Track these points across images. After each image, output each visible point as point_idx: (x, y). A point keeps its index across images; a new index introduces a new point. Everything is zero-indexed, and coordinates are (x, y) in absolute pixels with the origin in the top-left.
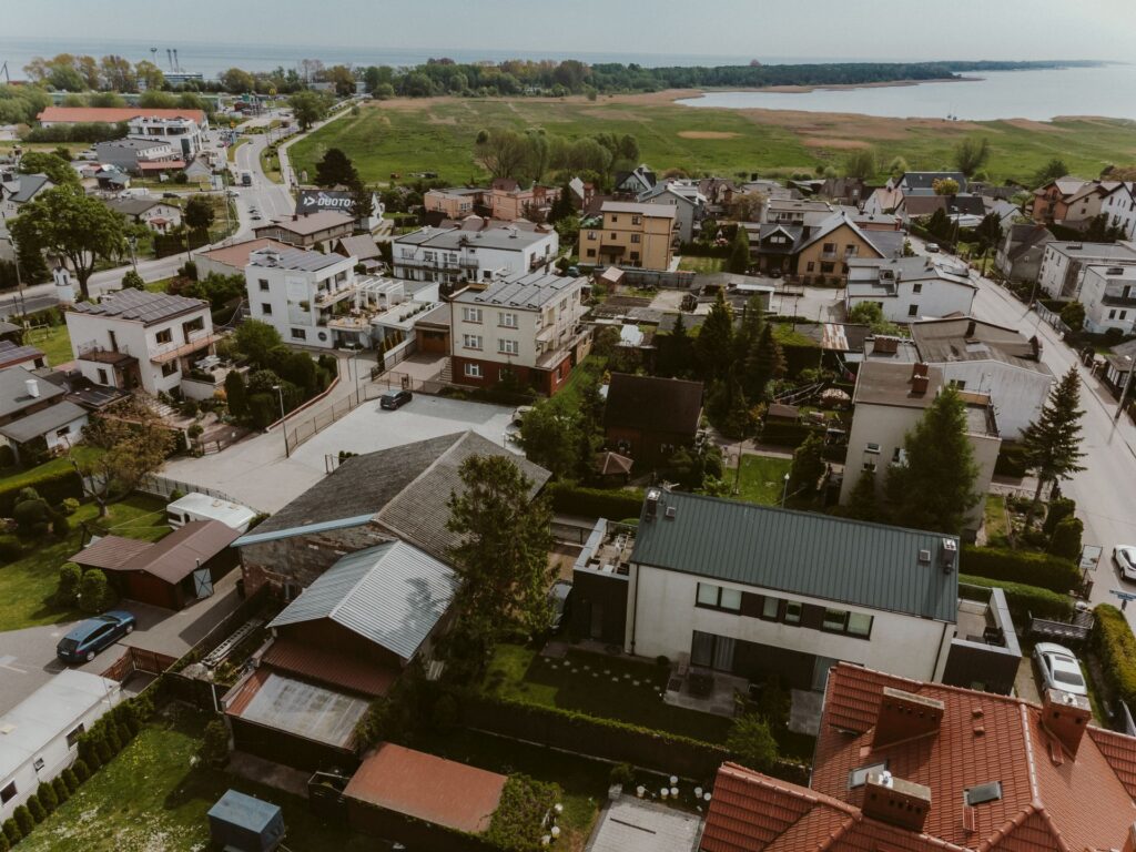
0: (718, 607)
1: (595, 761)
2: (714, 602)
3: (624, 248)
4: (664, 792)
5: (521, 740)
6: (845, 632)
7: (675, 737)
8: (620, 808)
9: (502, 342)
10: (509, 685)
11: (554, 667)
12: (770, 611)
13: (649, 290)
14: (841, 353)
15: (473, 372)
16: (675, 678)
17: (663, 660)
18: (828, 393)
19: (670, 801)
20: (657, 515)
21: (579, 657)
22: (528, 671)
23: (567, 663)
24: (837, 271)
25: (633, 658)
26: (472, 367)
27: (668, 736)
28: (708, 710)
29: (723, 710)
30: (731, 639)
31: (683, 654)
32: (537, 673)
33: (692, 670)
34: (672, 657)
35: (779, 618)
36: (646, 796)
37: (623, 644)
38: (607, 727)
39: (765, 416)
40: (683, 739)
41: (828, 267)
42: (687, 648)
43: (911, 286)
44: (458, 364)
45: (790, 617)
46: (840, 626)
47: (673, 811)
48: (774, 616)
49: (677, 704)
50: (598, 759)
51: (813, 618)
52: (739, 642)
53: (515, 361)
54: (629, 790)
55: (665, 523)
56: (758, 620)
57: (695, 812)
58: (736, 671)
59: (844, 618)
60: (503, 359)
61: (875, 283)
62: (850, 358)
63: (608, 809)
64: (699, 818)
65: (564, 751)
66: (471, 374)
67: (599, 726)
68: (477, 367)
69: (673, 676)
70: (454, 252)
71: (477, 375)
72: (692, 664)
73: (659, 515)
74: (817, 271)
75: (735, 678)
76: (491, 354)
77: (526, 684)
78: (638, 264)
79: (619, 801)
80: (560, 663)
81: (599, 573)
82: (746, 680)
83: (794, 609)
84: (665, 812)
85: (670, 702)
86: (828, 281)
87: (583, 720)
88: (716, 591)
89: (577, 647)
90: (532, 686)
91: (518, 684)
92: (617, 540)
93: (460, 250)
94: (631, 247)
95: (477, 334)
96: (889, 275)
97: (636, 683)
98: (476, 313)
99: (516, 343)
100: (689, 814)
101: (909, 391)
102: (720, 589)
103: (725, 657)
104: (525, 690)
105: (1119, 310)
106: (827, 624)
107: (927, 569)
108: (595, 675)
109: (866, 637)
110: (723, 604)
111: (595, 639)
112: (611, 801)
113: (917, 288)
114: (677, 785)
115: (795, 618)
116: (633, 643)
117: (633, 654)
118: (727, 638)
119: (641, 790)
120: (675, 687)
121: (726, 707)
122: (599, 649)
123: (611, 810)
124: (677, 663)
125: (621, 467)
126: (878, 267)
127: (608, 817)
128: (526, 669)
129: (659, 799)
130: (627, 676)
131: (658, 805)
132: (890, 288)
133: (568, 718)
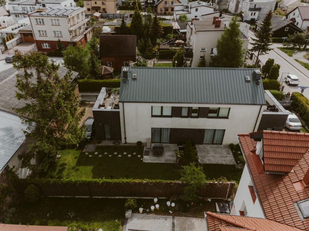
0: (162, 116)
1: (116, 199)
2: (160, 114)
3: (100, 7)
4: (153, 208)
5: (77, 197)
6: (218, 117)
7: (154, 181)
8: (132, 222)
9: (55, 32)
10: (69, 169)
11: (90, 156)
12: (185, 113)
13: (111, 19)
14: (178, 30)
15: (46, 46)
16: (147, 150)
17: (139, 143)
18: (177, 41)
19: (156, 212)
20: (128, 79)
21: (101, 149)
22: (78, 160)
23: (96, 153)
24: (170, 10)
25: (126, 145)
26: (45, 44)
27: (151, 181)
28: (163, 162)
29: (170, 160)
30: (168, 129)
31: (149, 139)
32: (82, 161)
33: (153, 145)
34: (143, 141)
35: (189, 116)
36: (144, 212)
37: (121, 139)
38: (120, 183)
39: (159, 50)
40: (158, 181)
41: (166, 9)
42: (150, 136)
43: (195, 9)
44: (39, 44)
45: (193, 115)
46: (215, 115)
47: (159, 216)
48: (186, 115)
49: (149, 161)
50: (117, 197)
51: (203, 113)
52: (171, 129)
53: (62, 40)
54: (135, 211)
55: (133, 82)
56: (180, 118)
57: (169, 214)
58: (171, 142)
59: (217, 111)
60: (56, 39)
61: (183, 10)
62: (181, 31)
63: (126, 224)
64: (171, 217)
65: (100, 197)
66: (45, 47)
67: (115, 184)
68: (47, 44)
69: (145, 149)
70: (34, 6)
71: (48, 47)
72: (152, 142)
73: (129, 79)
74: (163, 11)
75: (171, 145)
76: (51, 37)
77: (77, 167)
78: (106, 12)
79: (131, 218)
80: (92, 153)
81: (105, 110)
82: (176, 145)
83: (195, 111)
84: (155, 218)
85: (146, 162)
86: (167, 14)
87: (107, 182)
88: (160, 109)
89: (99, 145)
90: (81, 168)
91: (73, 168)
92: (111, 96)
93: (36, 5)
94: (102, 7)
95: (44, 30)
96: (187, 7)
97: (129, 156)
98: (41, 20)
99: (61, 32)
100: (166, 216)
101: (214, 26)
102: (162, 107)
103: (166, 136)
104: (77, 170)
105: (253, 12)
106: (210, 115)
107: (249, 84)
108: (110, 156)
109: (227, 118)
110: (164, 114)
111: (108, 139)
112: (127, 219)
113: (197, 10)
114: (158, 203)
115: (196, 115)
116: (125, 138)
117: (126, 143)
118: (166, 128)
119: (141, 210)
120: (147, 154)
121: (171, 158)
122: (110, 143)
123: (128, 224)
124: (146, 143)
125: (109, 71)
126: (183, 5)
127: (127, 229)
128: (76, 160)
129: (151, 212)
130: (125, 153)
131: (151, 215)
132: (188, 11)
133: (99, 183)
